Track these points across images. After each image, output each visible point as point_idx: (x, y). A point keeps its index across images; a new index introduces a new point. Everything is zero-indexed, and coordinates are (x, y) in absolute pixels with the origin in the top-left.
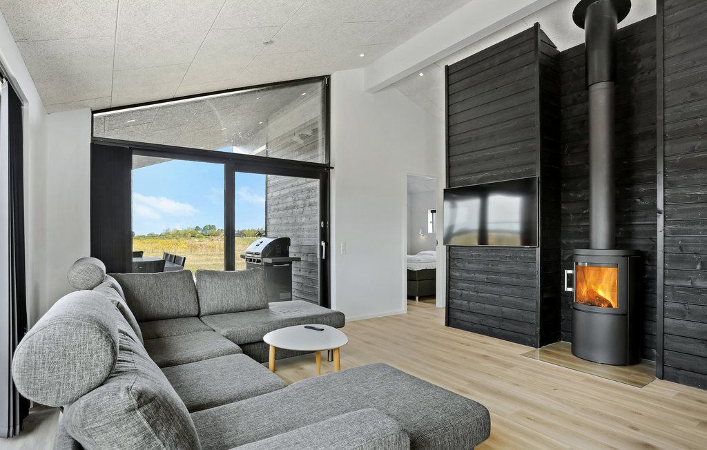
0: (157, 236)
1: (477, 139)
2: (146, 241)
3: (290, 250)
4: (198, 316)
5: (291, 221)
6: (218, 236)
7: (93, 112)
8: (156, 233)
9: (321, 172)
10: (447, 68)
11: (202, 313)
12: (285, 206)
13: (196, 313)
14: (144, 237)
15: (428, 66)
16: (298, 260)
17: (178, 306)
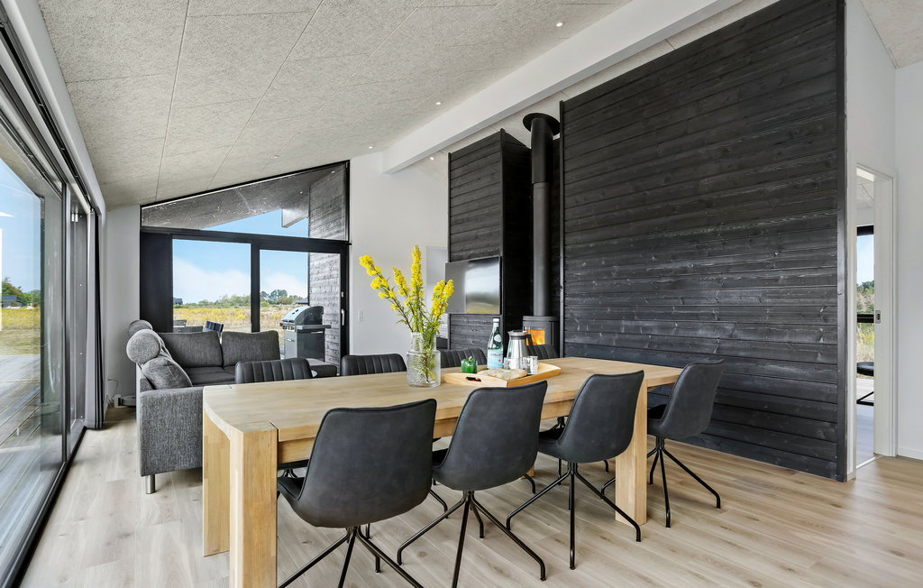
0: (211, 303)
1: (468, 220)
2: (196, 311)
3: (323, 318)
4: (222, 366)
5: (328, 290)
6: (290, 303)
7: (142, 206)
8: (210, 301)
9: (341, 248)
10: (450, 155)
11: (225, 364)
12: (323, 275)
13: (220, 363)
14: (194, 305)
15: (437, 151)
16: (329, 327)
17: (206, 357)
